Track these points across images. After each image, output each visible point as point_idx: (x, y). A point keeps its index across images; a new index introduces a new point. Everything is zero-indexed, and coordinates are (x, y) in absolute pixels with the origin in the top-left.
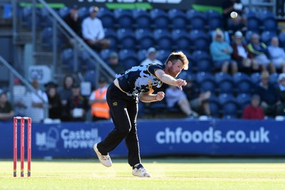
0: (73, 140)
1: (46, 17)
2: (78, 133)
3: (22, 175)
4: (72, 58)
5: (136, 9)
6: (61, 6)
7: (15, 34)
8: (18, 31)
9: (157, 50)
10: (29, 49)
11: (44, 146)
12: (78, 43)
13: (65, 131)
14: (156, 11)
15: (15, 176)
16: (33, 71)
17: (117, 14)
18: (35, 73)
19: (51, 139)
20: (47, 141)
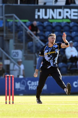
0: (33, 86)
1: (20, 26)
2: (35, 83)
3: (10, 103)
4: (32, 46)
5: (63, 22)
6: (27, 21)
7: (5, 35)
8: (6, 33)
9: (73, 42)
10: (12, 42)
11: (19, 89)
12: (35, 39)
13: (29, 81)
14: (73, 23)
15: (6, 103)
16: (13, 52)
17: (54, 25)
18: (15, 54)
19: (23, 85)
20: (20, 86)
